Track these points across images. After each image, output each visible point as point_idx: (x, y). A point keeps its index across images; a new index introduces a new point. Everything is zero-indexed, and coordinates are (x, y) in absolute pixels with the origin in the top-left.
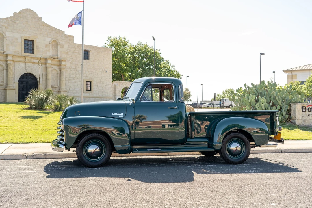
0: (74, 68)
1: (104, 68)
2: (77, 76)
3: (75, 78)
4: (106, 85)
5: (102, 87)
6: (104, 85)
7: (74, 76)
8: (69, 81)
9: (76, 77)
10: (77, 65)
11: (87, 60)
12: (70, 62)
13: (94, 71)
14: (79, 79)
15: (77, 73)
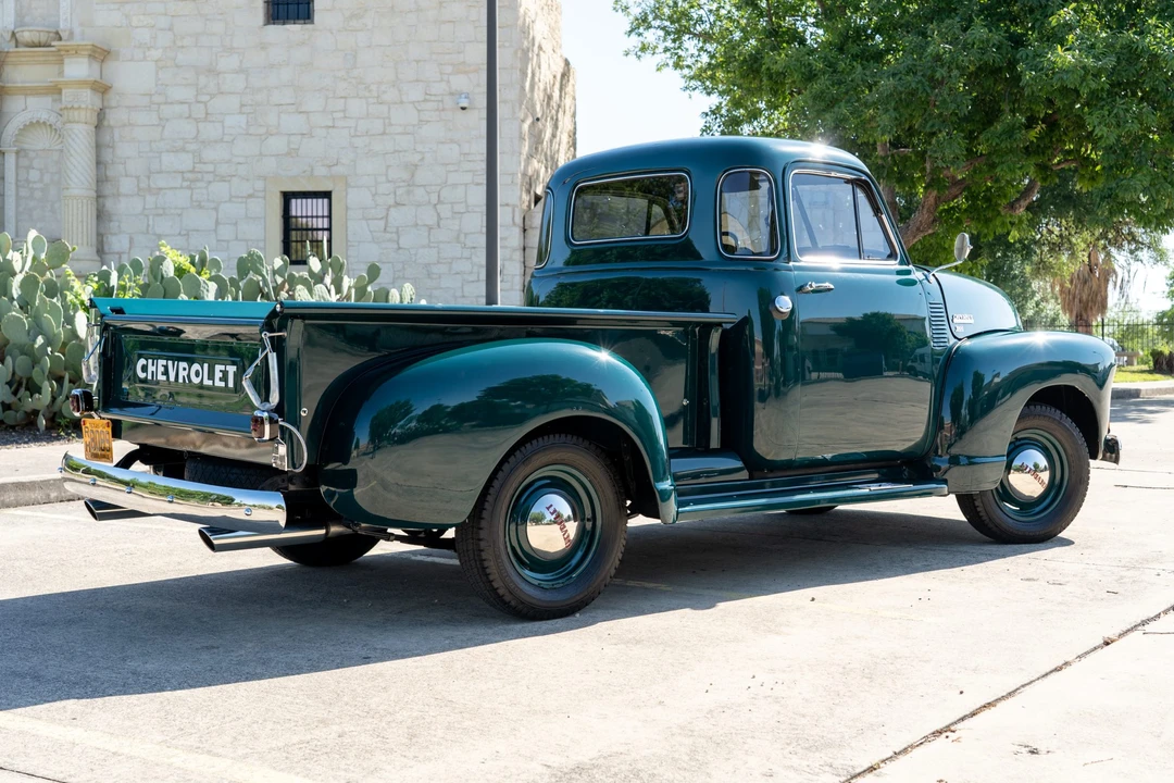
0: (188, 94)
1: (449, 69)
2: (210, 154)
3: (192, 171)
4: (458, 208)
5: (430, 228)
6: (445, 210)
7: (185, 161)
8: (150, 200)
9: (199, 167)
10: (212, 71)
11: (294, 29)
12: (156, 54)
13: (356, 107)
14: (223, 179)
15: (211, 131)
